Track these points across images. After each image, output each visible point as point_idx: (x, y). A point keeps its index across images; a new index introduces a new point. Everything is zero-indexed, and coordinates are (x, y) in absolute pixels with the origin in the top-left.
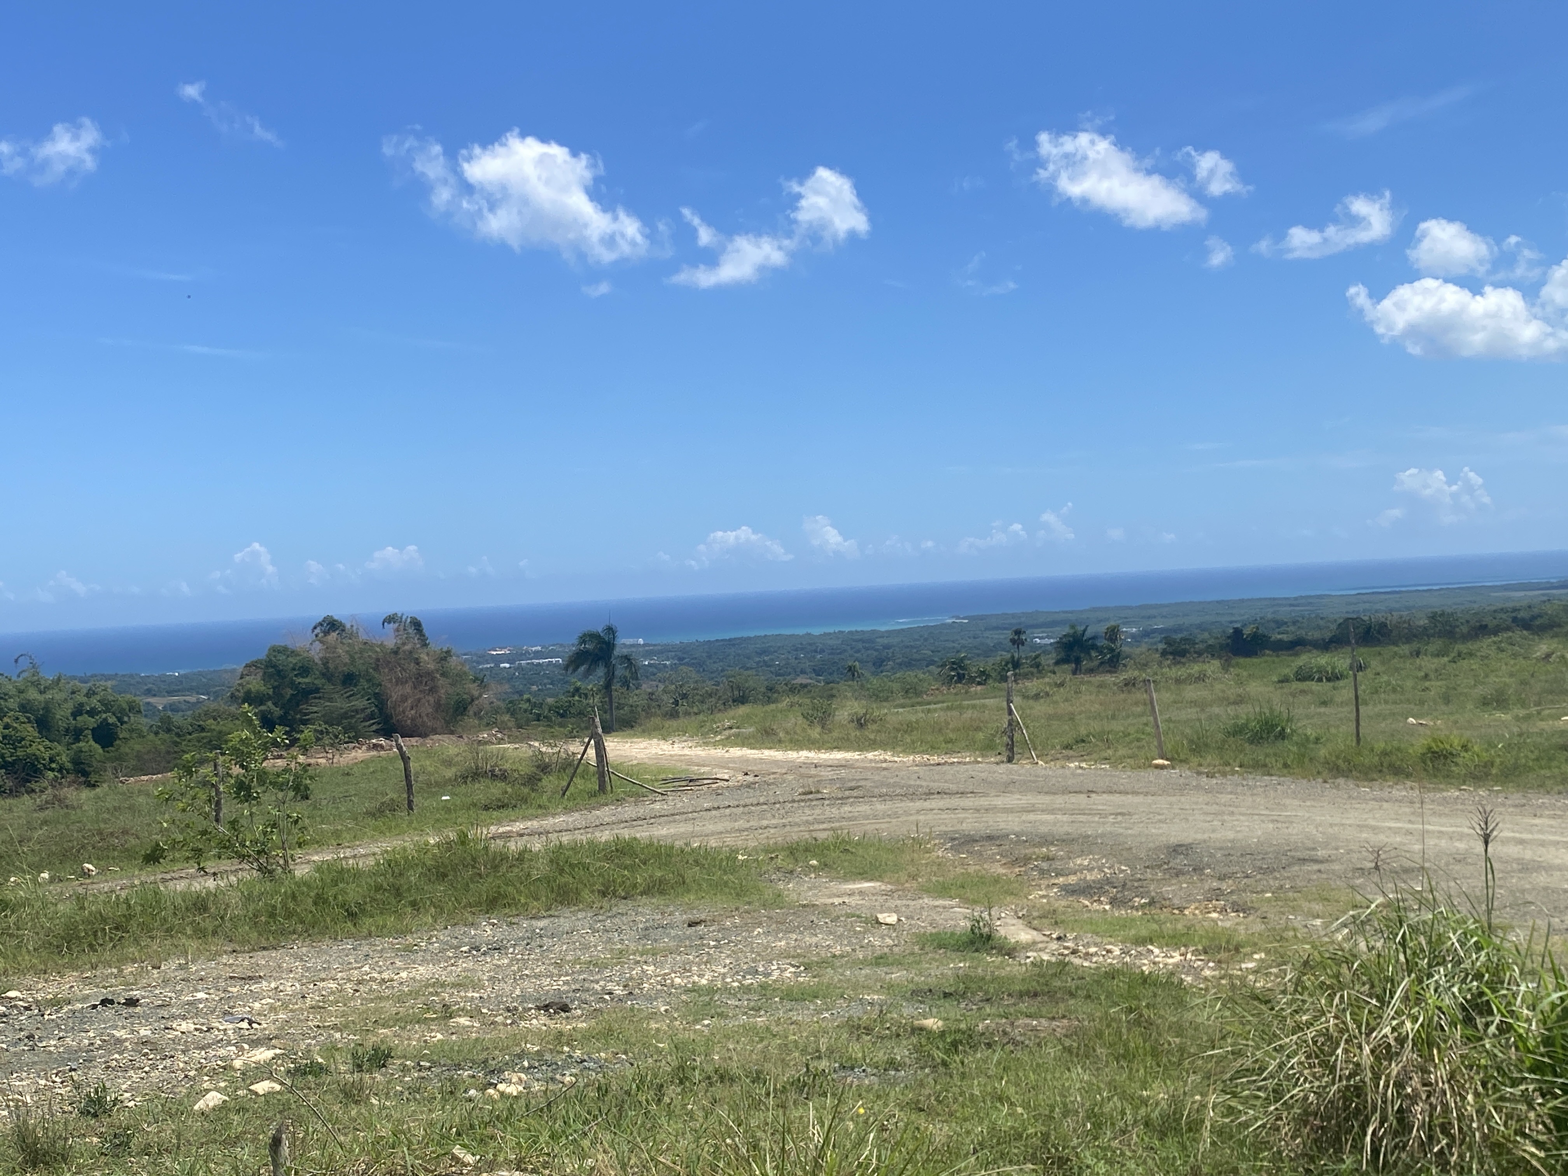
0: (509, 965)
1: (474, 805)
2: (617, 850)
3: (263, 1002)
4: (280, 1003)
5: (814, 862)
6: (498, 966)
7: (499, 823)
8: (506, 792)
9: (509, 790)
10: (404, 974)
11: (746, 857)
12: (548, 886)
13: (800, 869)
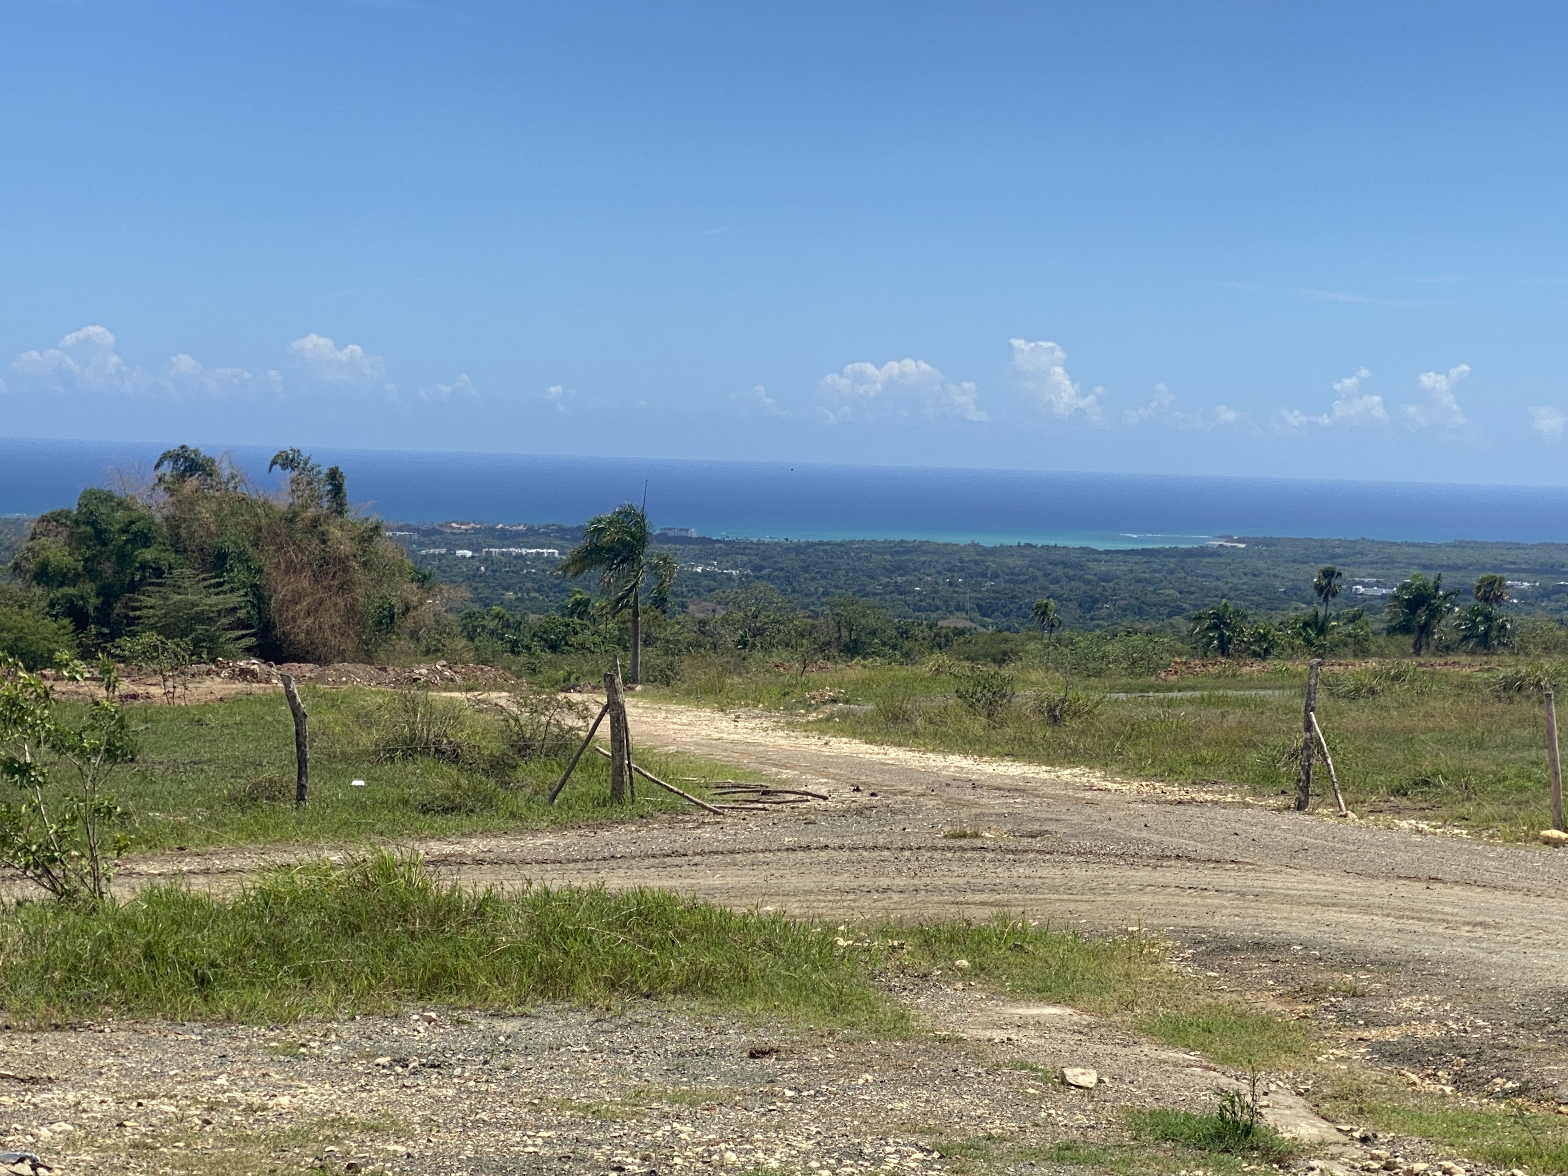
0: (457, 1099)
1: (405, 802)
2: (640, 914)
3: (55, 1127)
4: (82, 1133)
5: (964, 963)
6: (438, 1100)
7: (441, 836)
8: (458, 786)
9: (464, 782)
10: (285, 1100)
11: (851, 942)
12: (524, 963)
13: (939, 972)
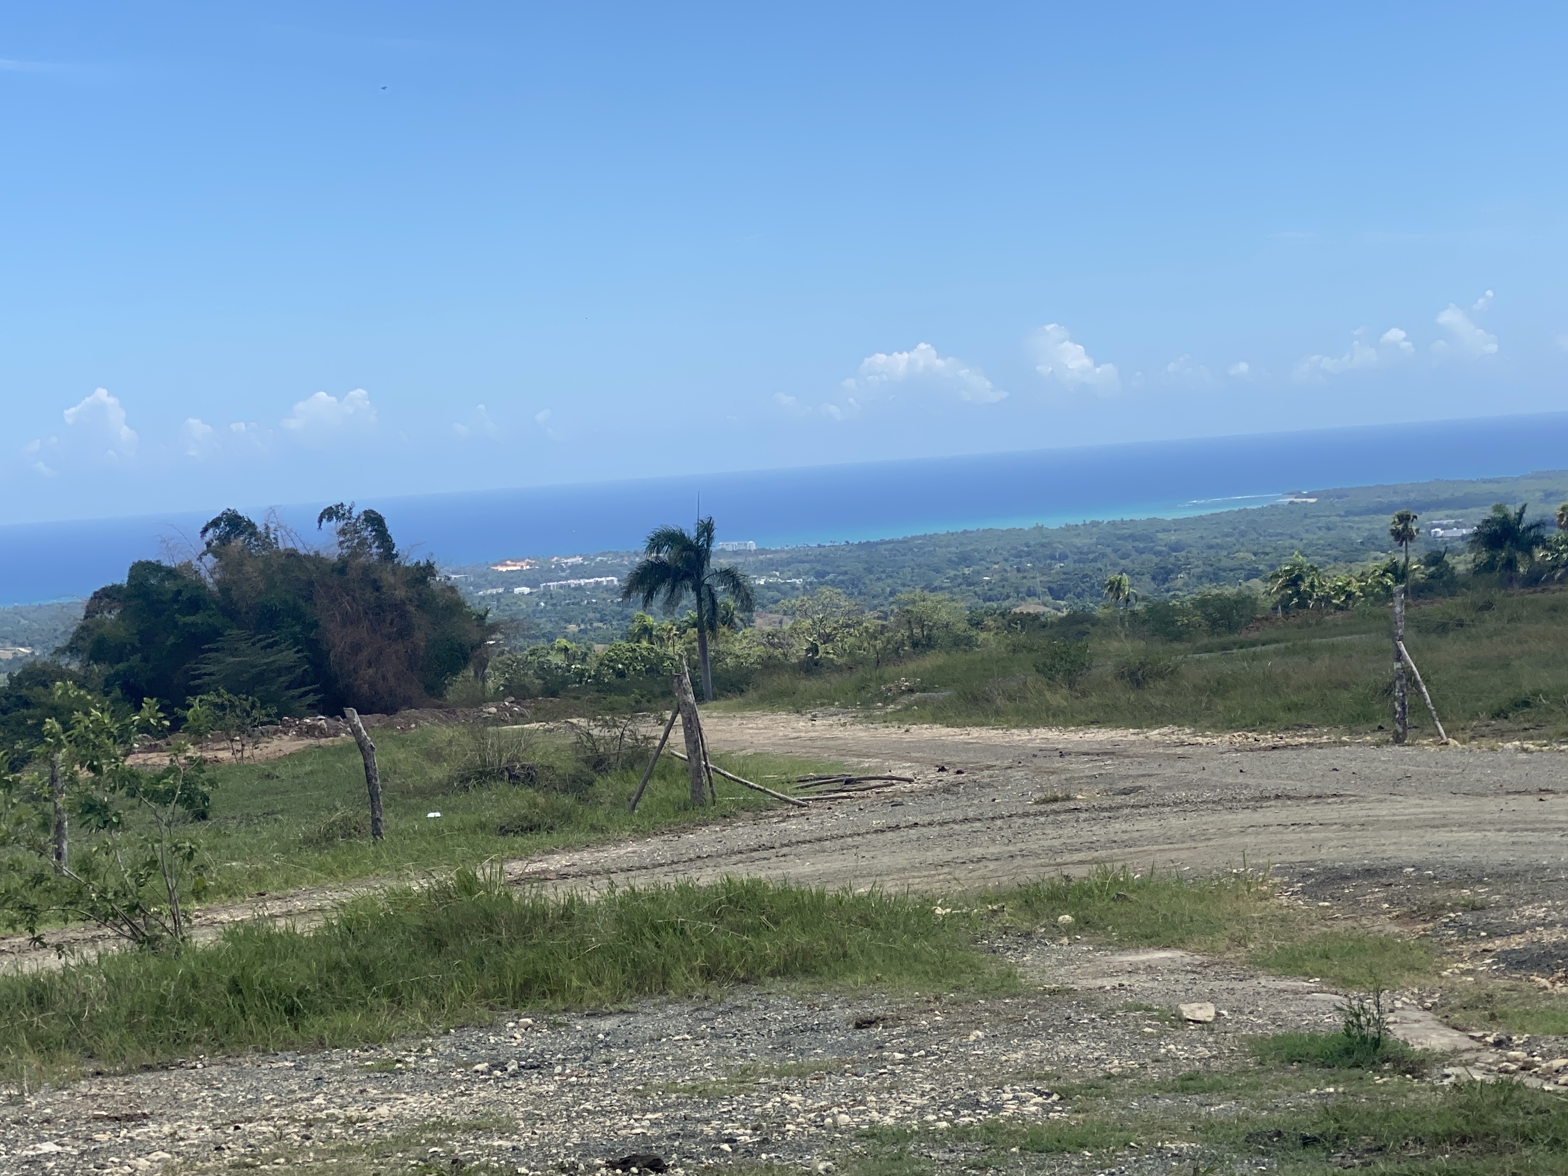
0: (559, 1093)
1: (483, 826)
2: (730, 900)
3: (152, 1156)
4: (180, 1160)
5: (1068, 918)
6: (540, 1096)
7: (524, 855)
8: (536, 805)
9: (541, 800)
10: (383, 1110)
11: (948, 910)
12: (616, 961)
13: (1043, 930)
